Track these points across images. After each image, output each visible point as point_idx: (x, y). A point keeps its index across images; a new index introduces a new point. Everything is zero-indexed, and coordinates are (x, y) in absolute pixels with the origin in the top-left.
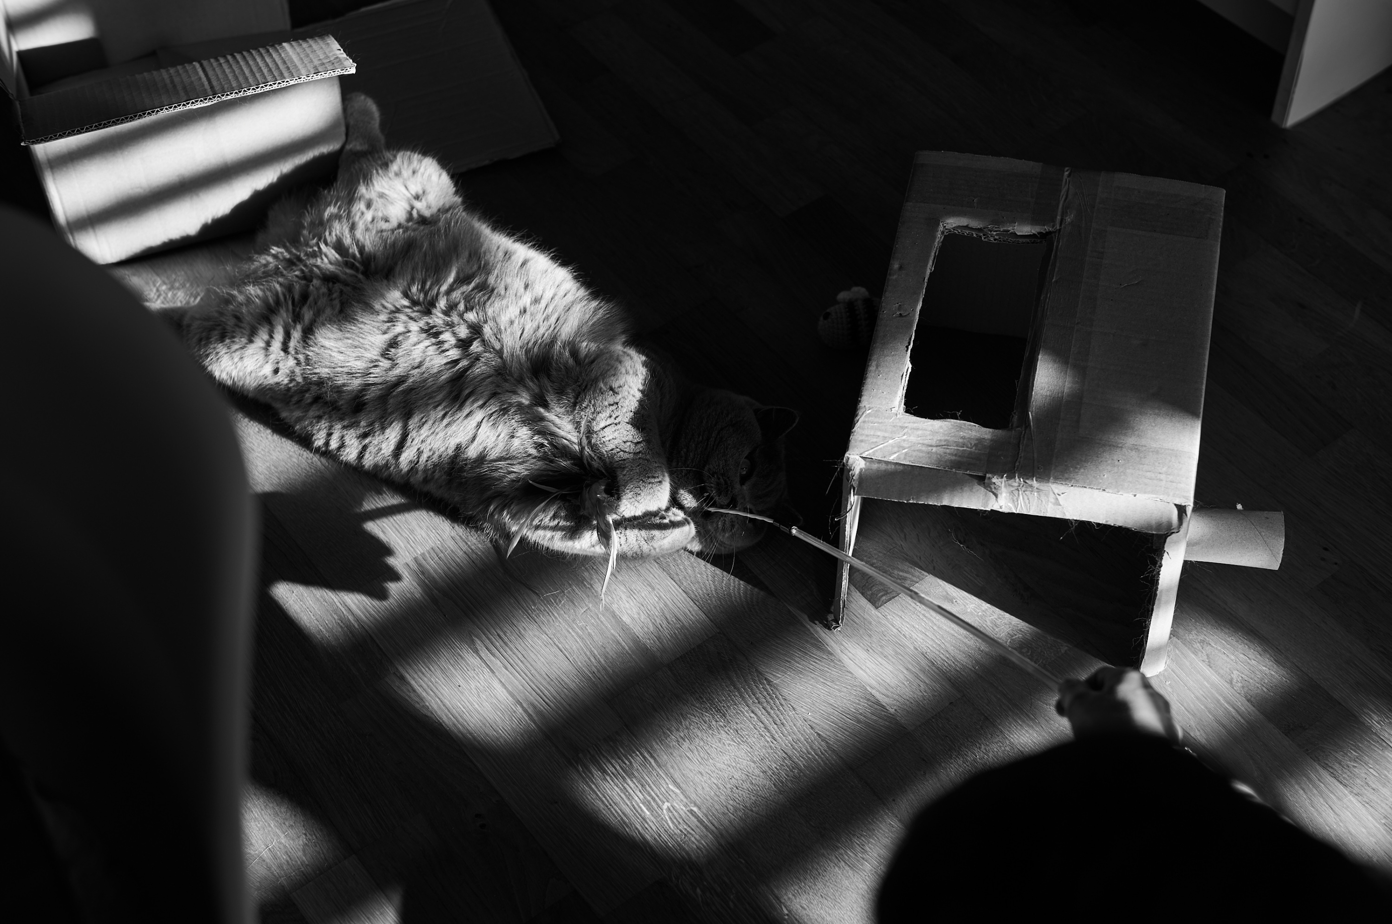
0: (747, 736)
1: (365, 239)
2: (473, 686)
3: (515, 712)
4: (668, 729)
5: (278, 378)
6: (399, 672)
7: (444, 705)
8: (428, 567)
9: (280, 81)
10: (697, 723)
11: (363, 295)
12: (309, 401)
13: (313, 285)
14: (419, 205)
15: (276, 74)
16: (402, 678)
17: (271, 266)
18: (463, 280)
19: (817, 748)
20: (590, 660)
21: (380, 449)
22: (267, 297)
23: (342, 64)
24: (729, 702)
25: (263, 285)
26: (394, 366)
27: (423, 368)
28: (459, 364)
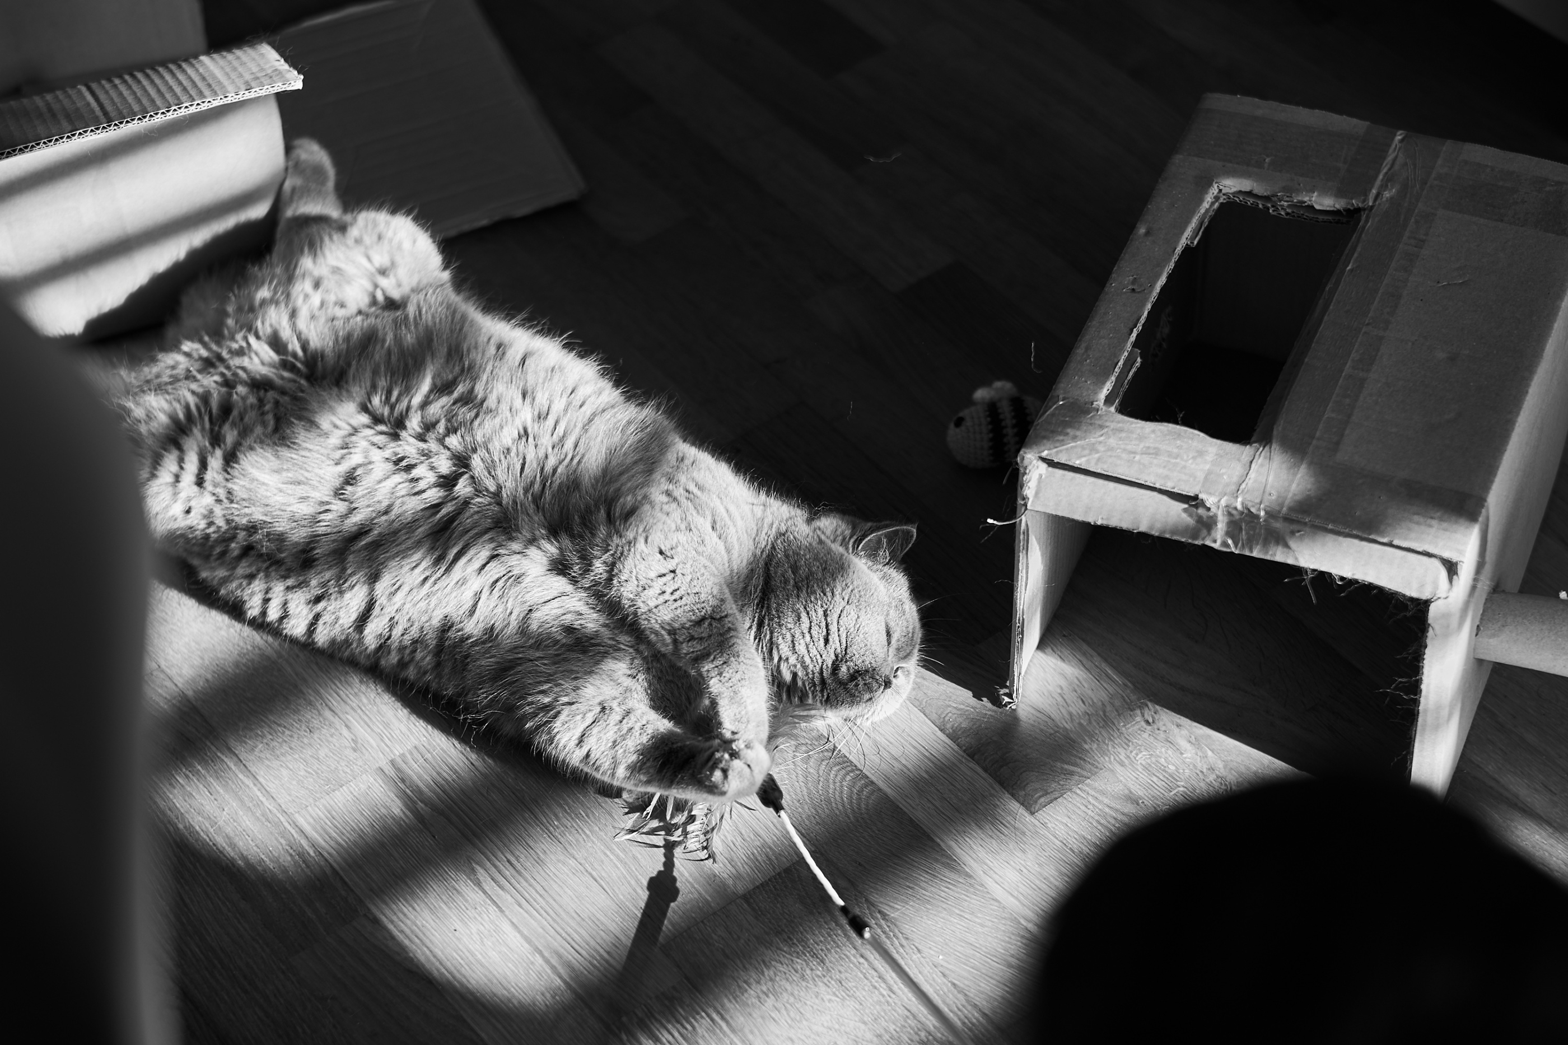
0: (854, 989)
1: (310, 331)
2: (474, 930)
3: (532, 963)
4: (746, 982)
5: (190, 520)
6: (372, 914)
7: (435, 956)
8: (410, 772)
9: (199, 102)
10: (785, 973)
11: (306, 409)
12: (236, 553)
13: (236, 393)
14: (384, 282)
15: (193, 92)
16: (376, 922)
17: (180, 371)
18: (443, 388)
19: (951, 1002)
20: (636, 892)
21: (337, 619)
22: (175, 409)
23: (283, 77)
24: (829, 943)
25: (168, 393)
26: (352, 511)
27: (392, 515)
28: (442, 509)
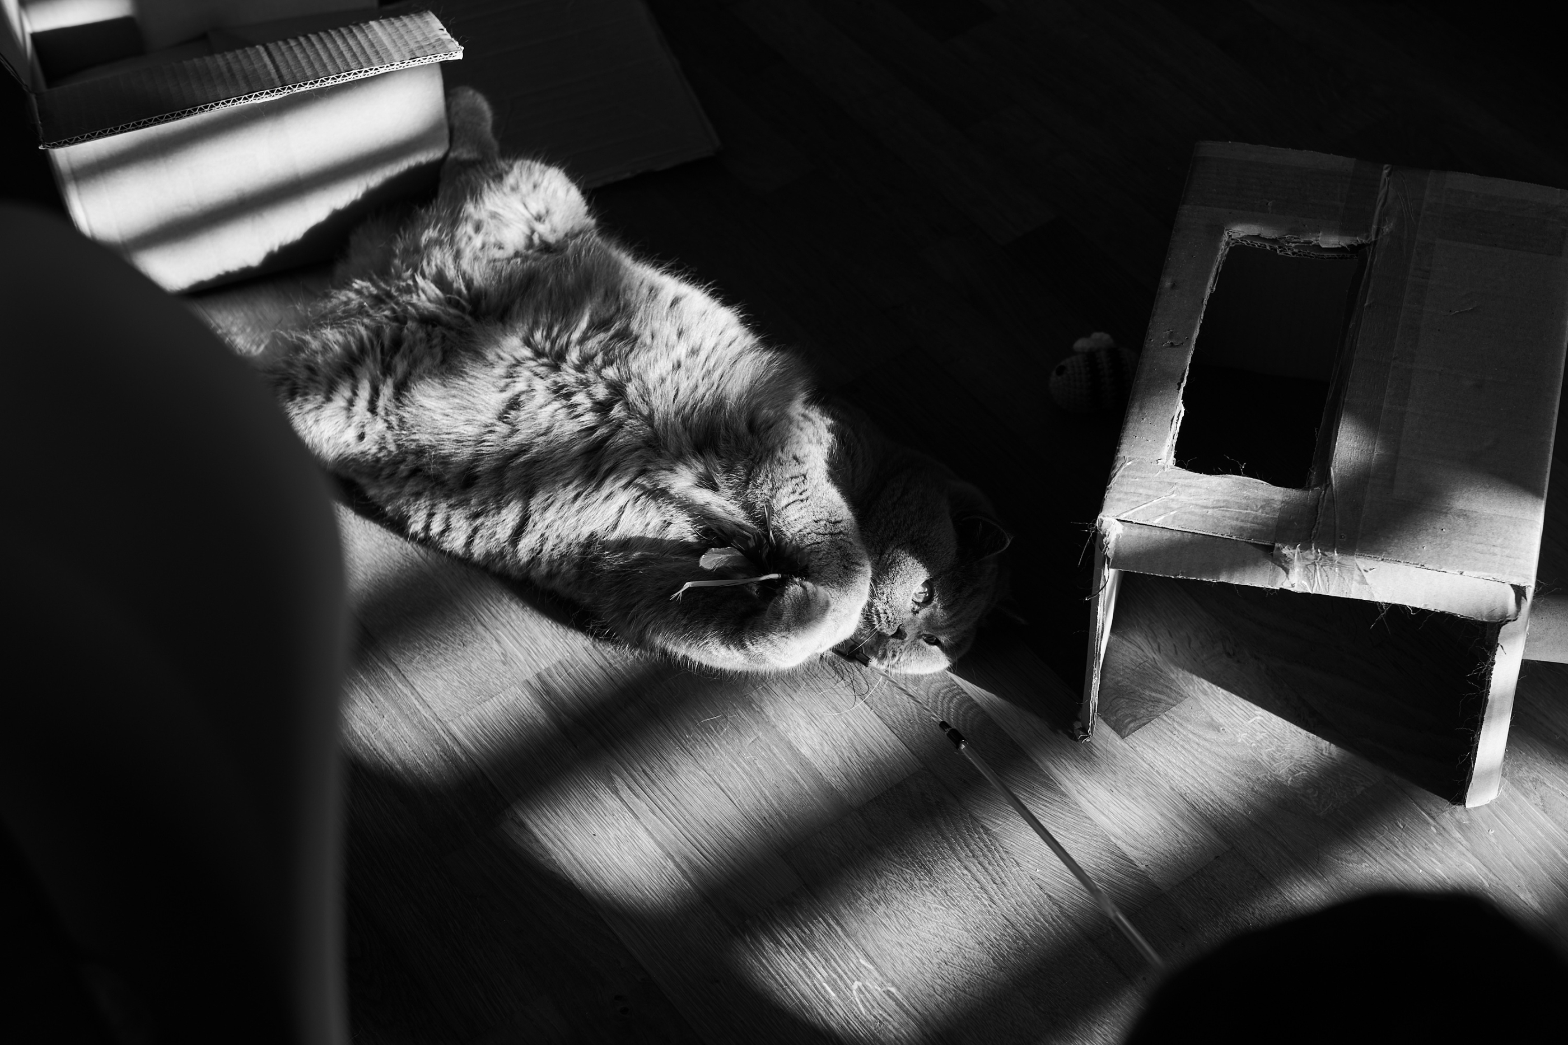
0: (958, 899)
1: (473, 270)
2: (612, 836)
3: (665, 867)
4: (859, 890)
5: (363, 446)
6: (519, 818)
7: (575, 859)
8: (555, 685)
9: (367, 69)
10: (895, 882)
11: (473, 342)
12: (404, 474)
13: (407, 329)
14: (541, 228)
15: (362, 59)
16: (522, 825)
17: (354, 304)
18: (599, 325)
19: (1047, 913)
20: (760, 803)
21: (494, 534)
22: (349, 342)
23: (445, 47)
24: (936, 855)
25: (344, 327)
26: (514, 431)
27: (551, 436)
28: (596, 431)
